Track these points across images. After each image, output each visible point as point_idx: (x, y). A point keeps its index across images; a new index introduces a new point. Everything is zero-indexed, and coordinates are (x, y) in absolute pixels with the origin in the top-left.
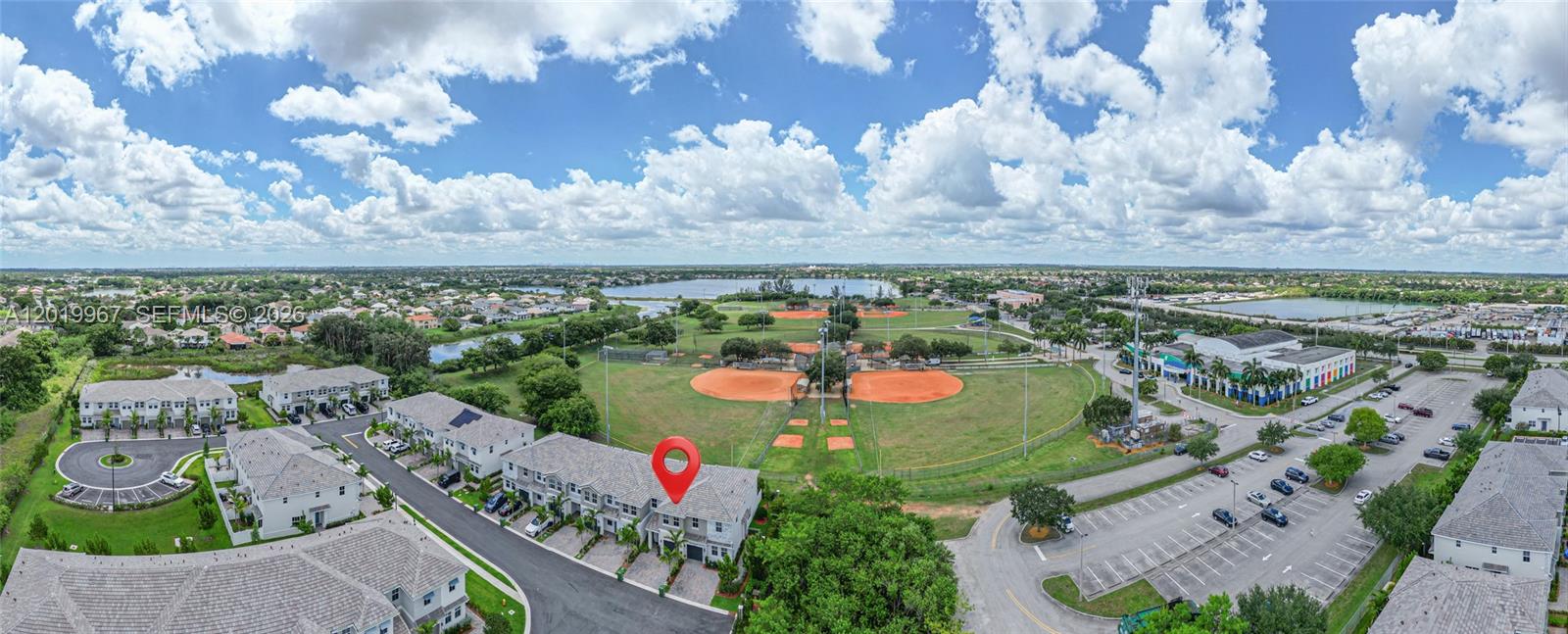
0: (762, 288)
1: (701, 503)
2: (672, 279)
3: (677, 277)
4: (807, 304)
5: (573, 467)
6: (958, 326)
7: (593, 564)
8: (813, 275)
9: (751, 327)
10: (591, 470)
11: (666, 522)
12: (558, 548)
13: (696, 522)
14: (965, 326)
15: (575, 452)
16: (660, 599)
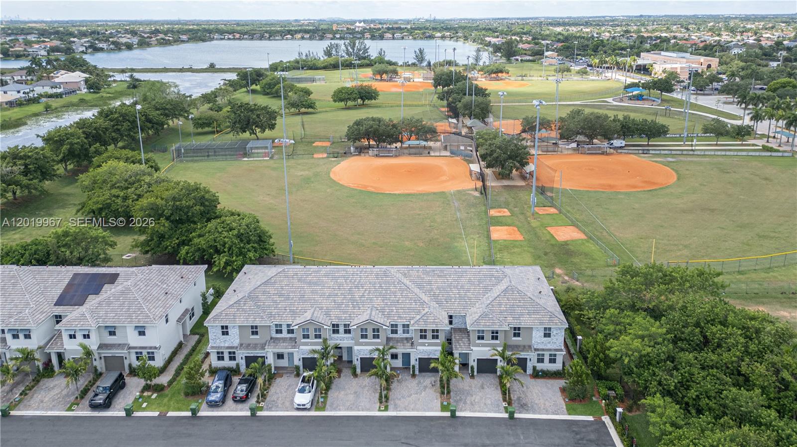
0: (328, 53)
1: (518, 310)
2: (178, 41)
3: (184, 37)
4: (395, 72)
5: (326, 304)
6: (610, 100)
7: (406, 409)
8: (367, 35)
9: (350, 103)
10: (353, 300)
11: (481, 338)
12: (347, 409)
13: (517, 332)
14: (621, 100)
15: (316, 284)
16: (512, 422)
